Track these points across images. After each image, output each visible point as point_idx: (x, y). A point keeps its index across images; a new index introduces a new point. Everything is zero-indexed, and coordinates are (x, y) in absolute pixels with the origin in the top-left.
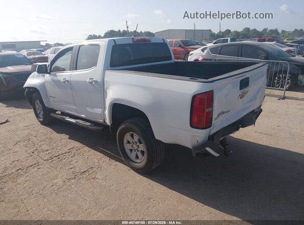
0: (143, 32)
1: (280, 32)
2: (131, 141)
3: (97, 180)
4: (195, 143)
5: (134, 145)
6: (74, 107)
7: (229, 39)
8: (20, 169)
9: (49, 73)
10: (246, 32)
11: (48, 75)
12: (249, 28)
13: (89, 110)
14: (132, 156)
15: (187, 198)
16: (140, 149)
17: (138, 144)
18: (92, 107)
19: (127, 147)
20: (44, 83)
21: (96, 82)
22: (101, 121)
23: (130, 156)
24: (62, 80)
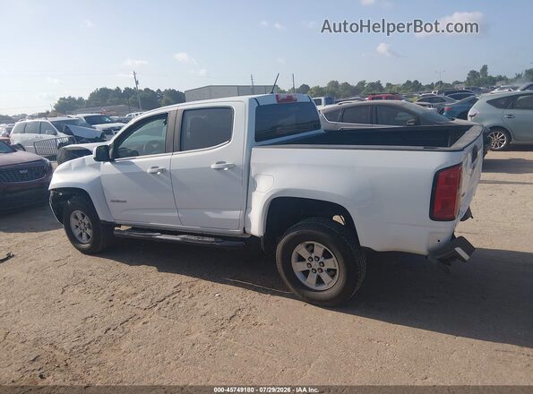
0: (162, 90)
1: (384, 86)
2: (306, 257)
3: (263, 326)
4: (434, 243)
5: (313, 263)
6: (175, 214)
7: (323, 99)
8: (109, 329)
9: (112, 161)
10: (334, 88)
11: (108, 163)
12: (337, 82)
13: (211, 214)
14: (310, 281)
15: (426, 331)
16: (324, 268)
17: (322, 260)
18: (218, 210)
19: (298, 267)
20: (99, 177)
21: (232, 167)
22: (239, 231)
23: (305, 283)
24: (149, 171)
